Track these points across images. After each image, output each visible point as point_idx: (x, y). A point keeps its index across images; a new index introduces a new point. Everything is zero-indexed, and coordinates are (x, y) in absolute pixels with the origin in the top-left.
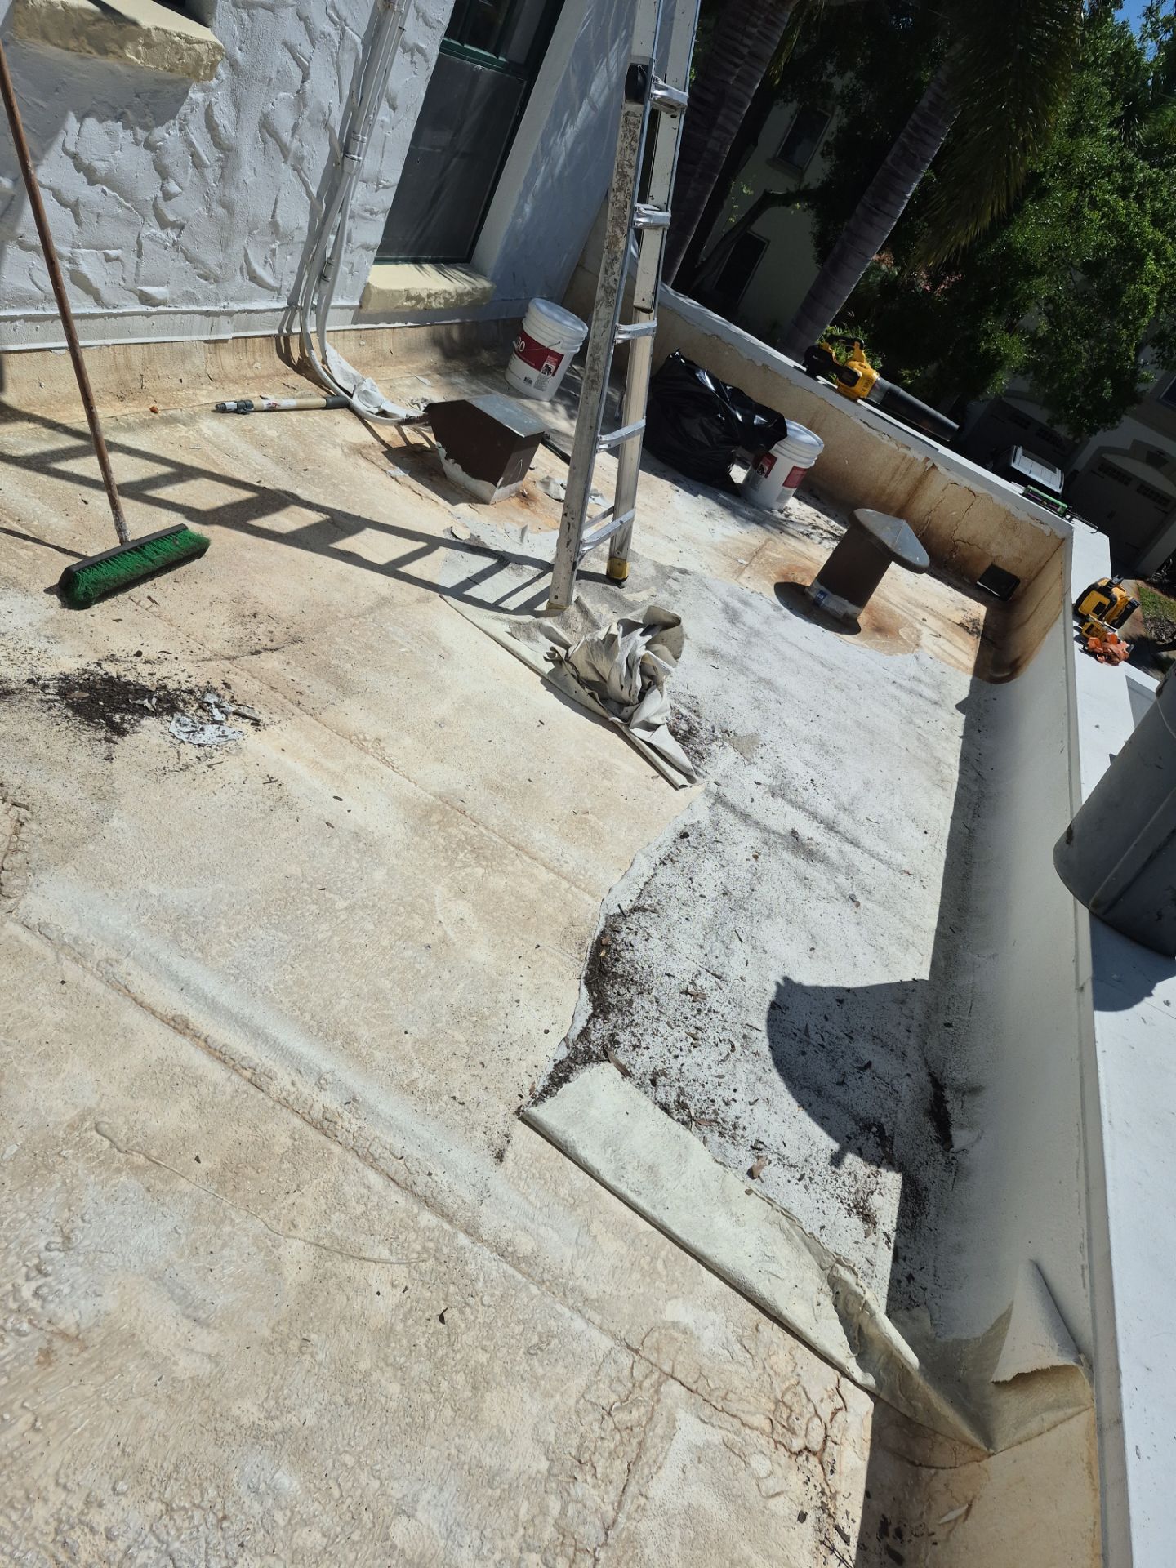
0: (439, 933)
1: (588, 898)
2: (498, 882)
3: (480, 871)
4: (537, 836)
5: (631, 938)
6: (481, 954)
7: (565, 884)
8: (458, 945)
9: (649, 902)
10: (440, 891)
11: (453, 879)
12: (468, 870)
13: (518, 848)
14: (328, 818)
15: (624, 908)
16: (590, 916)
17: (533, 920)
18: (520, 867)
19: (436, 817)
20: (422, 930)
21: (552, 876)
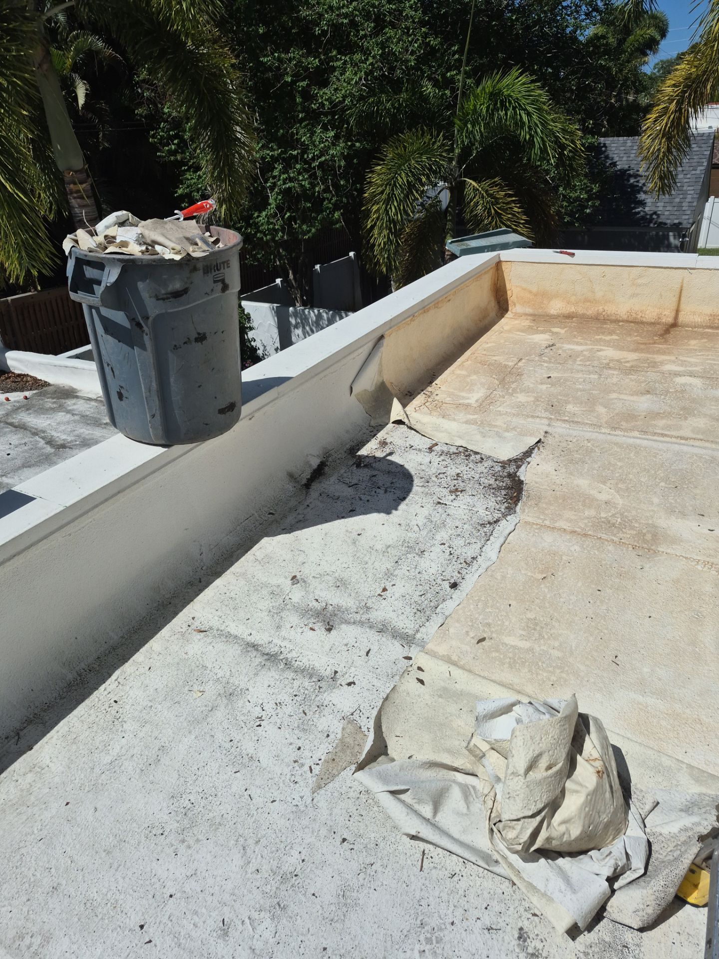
0: (608, 485)
1: (530, 520)
2: (591, 513)
3: (603, 515)
4: (577, 548)
5: (498, 507)
6: (583, 483)
7: (547, 523)
8: (596, 483)
9: (485, 529)
10: (619, 501)
11: (616, 508)
12: (610, 514)
13: (585, 535)
14: (704, 518)
15: (504, 521)
16: (527, 511)
17: (560, 501)
18: (580, 524)
19: (649, 537)
20: (617, 484)
21: (557, 525)
